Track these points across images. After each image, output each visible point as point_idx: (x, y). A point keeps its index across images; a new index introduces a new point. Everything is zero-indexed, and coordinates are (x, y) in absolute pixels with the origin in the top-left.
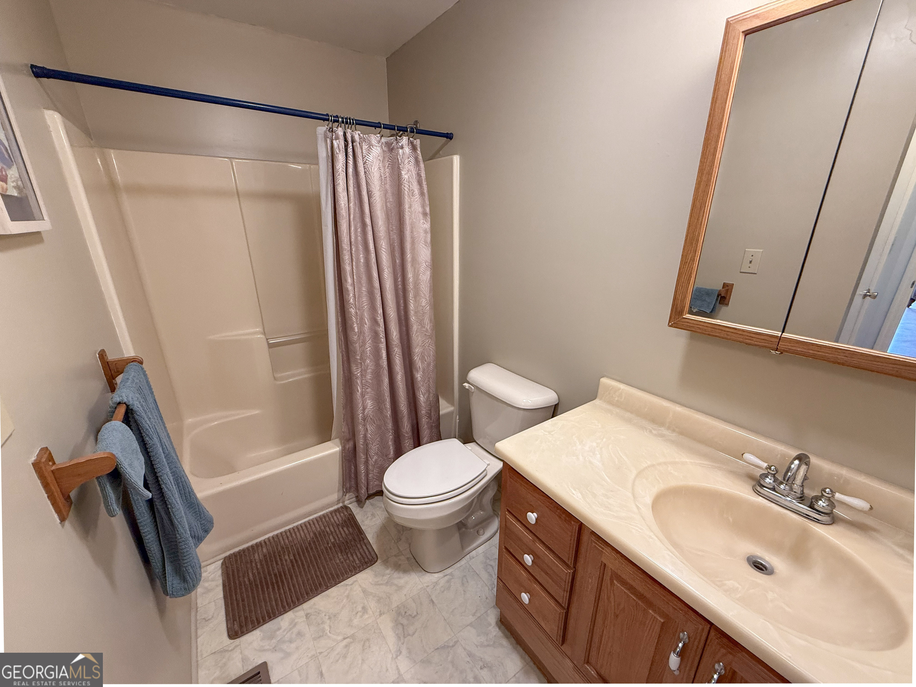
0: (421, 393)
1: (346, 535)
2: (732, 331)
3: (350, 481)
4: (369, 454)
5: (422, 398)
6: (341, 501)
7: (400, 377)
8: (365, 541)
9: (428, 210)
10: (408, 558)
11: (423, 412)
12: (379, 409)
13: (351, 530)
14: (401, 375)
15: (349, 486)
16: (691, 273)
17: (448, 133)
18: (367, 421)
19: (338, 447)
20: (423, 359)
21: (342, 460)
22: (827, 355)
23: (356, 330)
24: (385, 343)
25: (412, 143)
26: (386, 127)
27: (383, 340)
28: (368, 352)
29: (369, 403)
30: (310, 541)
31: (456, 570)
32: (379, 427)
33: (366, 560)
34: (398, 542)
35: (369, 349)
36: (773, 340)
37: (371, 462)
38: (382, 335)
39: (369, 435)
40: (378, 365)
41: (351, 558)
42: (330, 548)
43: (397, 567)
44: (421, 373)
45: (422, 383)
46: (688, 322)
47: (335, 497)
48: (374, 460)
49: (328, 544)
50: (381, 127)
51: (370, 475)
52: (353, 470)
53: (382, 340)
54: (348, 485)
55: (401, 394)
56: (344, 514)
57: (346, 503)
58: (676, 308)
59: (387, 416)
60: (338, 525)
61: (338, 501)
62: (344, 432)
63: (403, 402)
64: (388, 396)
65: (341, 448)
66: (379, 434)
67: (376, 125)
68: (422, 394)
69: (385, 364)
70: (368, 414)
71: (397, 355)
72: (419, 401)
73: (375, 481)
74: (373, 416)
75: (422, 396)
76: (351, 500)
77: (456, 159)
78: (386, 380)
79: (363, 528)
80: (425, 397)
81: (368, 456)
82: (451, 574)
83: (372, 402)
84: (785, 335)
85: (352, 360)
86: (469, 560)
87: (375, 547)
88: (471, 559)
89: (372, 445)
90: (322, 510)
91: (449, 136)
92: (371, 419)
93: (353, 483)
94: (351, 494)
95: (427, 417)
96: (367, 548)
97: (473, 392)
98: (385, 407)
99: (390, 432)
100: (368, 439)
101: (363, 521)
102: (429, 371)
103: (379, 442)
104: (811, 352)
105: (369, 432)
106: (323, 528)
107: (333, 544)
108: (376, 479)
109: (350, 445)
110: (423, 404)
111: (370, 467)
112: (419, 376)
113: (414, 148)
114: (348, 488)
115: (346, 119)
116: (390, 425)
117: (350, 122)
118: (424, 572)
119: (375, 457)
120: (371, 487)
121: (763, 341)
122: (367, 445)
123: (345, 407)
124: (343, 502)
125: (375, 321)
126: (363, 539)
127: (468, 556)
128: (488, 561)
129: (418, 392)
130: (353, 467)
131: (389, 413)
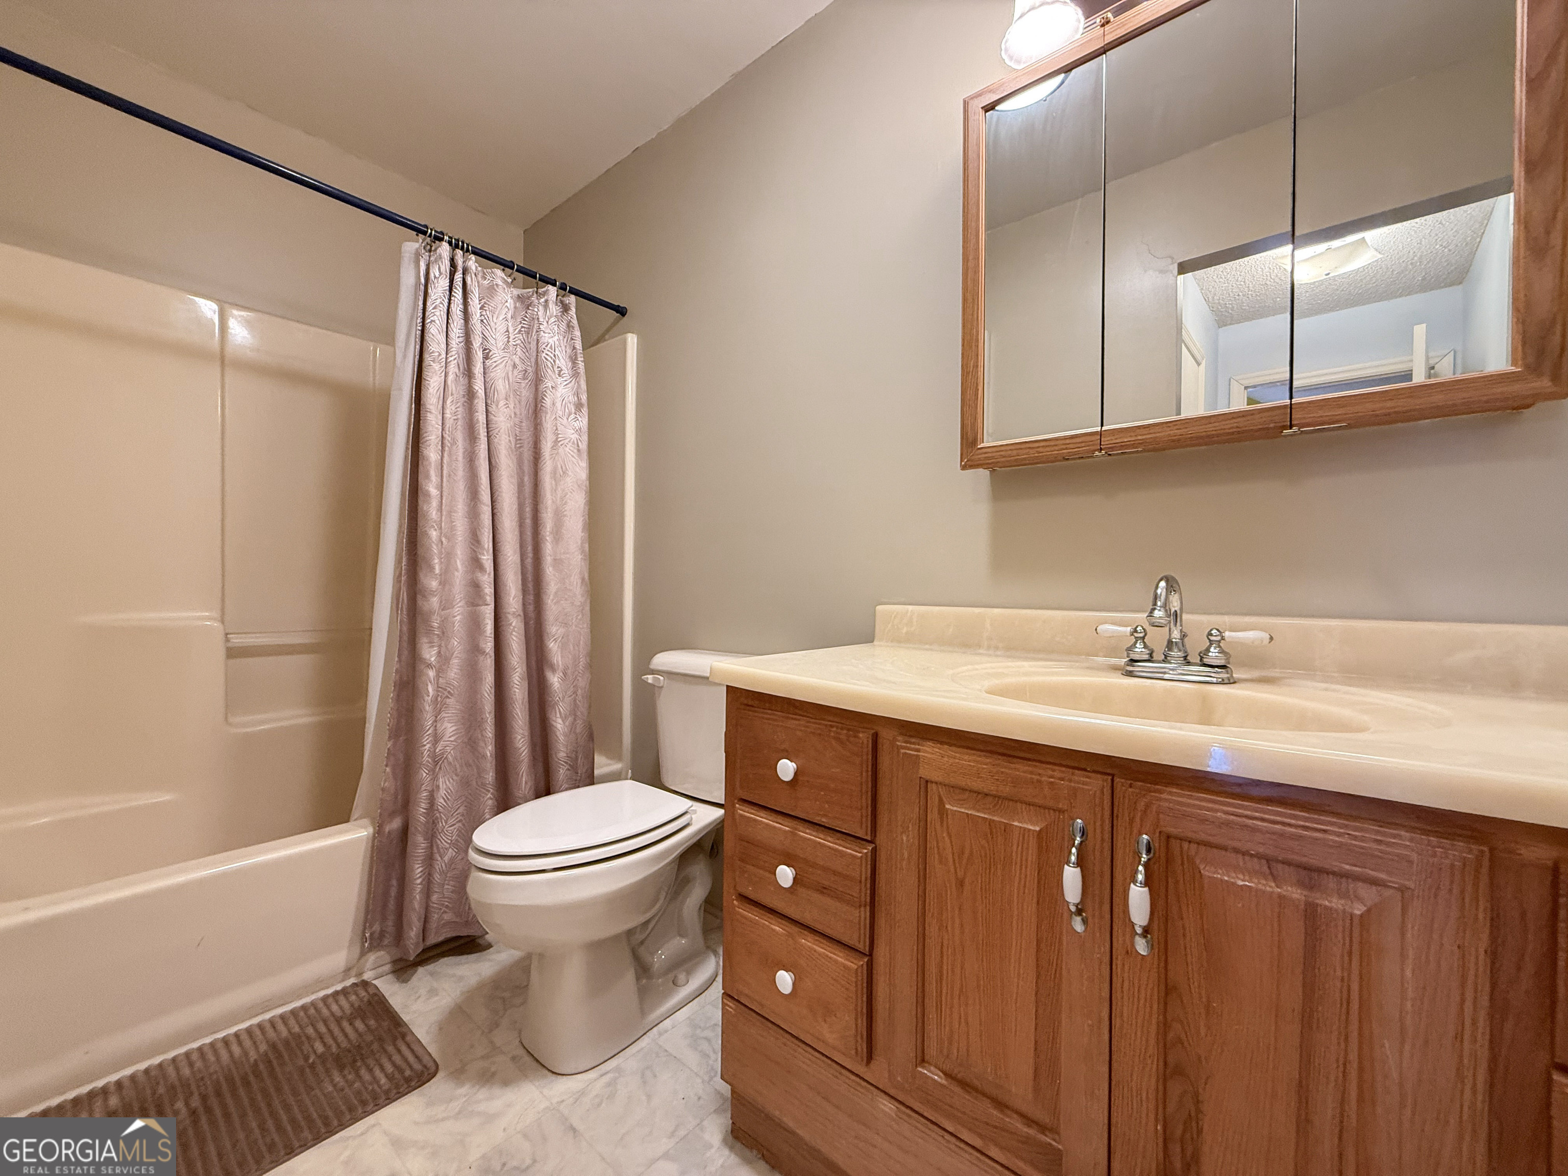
0: (558, 715)
1: (360, 1035)
2: (1042, 444)
3: (384, 918)
4: (438, 846)
5: (560, 725)
6: (353, 972)
7: (517, 678)
8: (408, 1038)
9: (584, 398)
10: (513, 1058)
11: (562, 755)
12: (471, 743)
13: (372, 1022)
14: (520, 674)
15: (379, 929)
16: (977, 384)
17: (619, 306)
18: (440, 768)
19: (365, 827)
20: (563, 647)
21: (372, 857)
22: (1158, 435)
23: (437, 571)
24: (492, 606)
25: (562, 302)
26: (520, 270)
27: (490, 599)
28: (457, 625)
29: (450, 729)
30: (255, 1061)
31: (629, 1061)
32: (465, 783)
33: (408, 1073)
34: (491, 1031)
35: (458, 618)
36: (1093, 438)
37: (440, 864)
38: (489, 590)
39: (442, 801)
40: (475, 649)
41: (367, 1077)
42: (312, 1066)
43: (487, 1078)
44: (561, 674)
45: (561, 696)
46: (986, 453)
47: (339, 959)
48: (446, 859)
49: (306, 1058)
50: (512, 268)
51: (435, 898)
52: (393, 892)
53: (488, 598)
54: (377, 927)
55: (517, 714)
56: (357, 995)
57: (367, 976)
58: (967, 439)
59: (484, 756)
60: (338, 1021)
61: (347, 971)
62: (383, 790)
63: (521, 731)
64: (490, 713)
65: (371, 830)
66: (464, 799)
67: (507, 263)
68: (561, 717)
69: (489, 646)
70: (443, 754)
71: (514, 633)
72: (555, 733)
73: (445, 912)
74: (455, 758)
75: (560, 721)
76: (380, 970)
77: (632, 340)
78: (489, 678)
79: (405, 1018)
80: (567, 723)
81: (435, 850)
82: (618, 1069)
83: (454, 728)
84: (1104, 428)
85: (421, 628)
86: (657, 1037)
87: (431, 1049)
88: (660, 1034)
89: (446, 823)
90: (299, 997)
91: (621, 311)
92: (450, 763)
93: (390, 923)
94: (382, 953)
95: (567, 767)
96: (412, 1051)
97: (662, 687)
98: (482, 735)
99: (489, 791)
100: (438, 810)
101: (406, 1006)
102: (577, 673)
103: (463, 815)
104: (1140, 437)
105: (442, 792)
106: (297, 1029)
107: (319, 1057)
108: (447, 907)
109: (396, 824)
110: (561, 738)
111: (437, 877)
112: (555, 680)
113: (565, 308)
114: (376, 935)
115: (458, 240)
116: (490, 776)
117: (463, 246)
118: (553, 1077)
119: (451, 853)
120: (433, 925)
121: (1083, 445)
122: (434, 822)
123: (395, 734)
124: (360, 974)
125: (475, 563)
126: (403, 1036)
127: (655, 1029)
128: (698, 1031)
129: (553, 713)
130: (394, 882)
131: (490, 748)
